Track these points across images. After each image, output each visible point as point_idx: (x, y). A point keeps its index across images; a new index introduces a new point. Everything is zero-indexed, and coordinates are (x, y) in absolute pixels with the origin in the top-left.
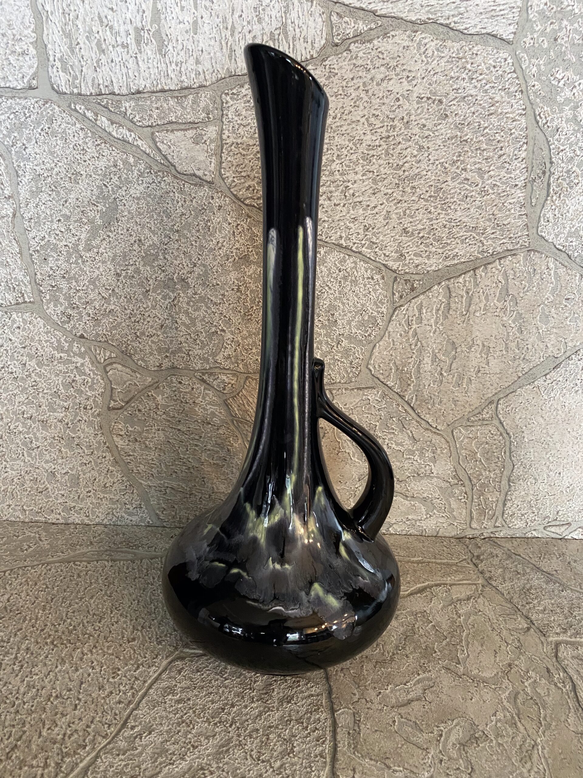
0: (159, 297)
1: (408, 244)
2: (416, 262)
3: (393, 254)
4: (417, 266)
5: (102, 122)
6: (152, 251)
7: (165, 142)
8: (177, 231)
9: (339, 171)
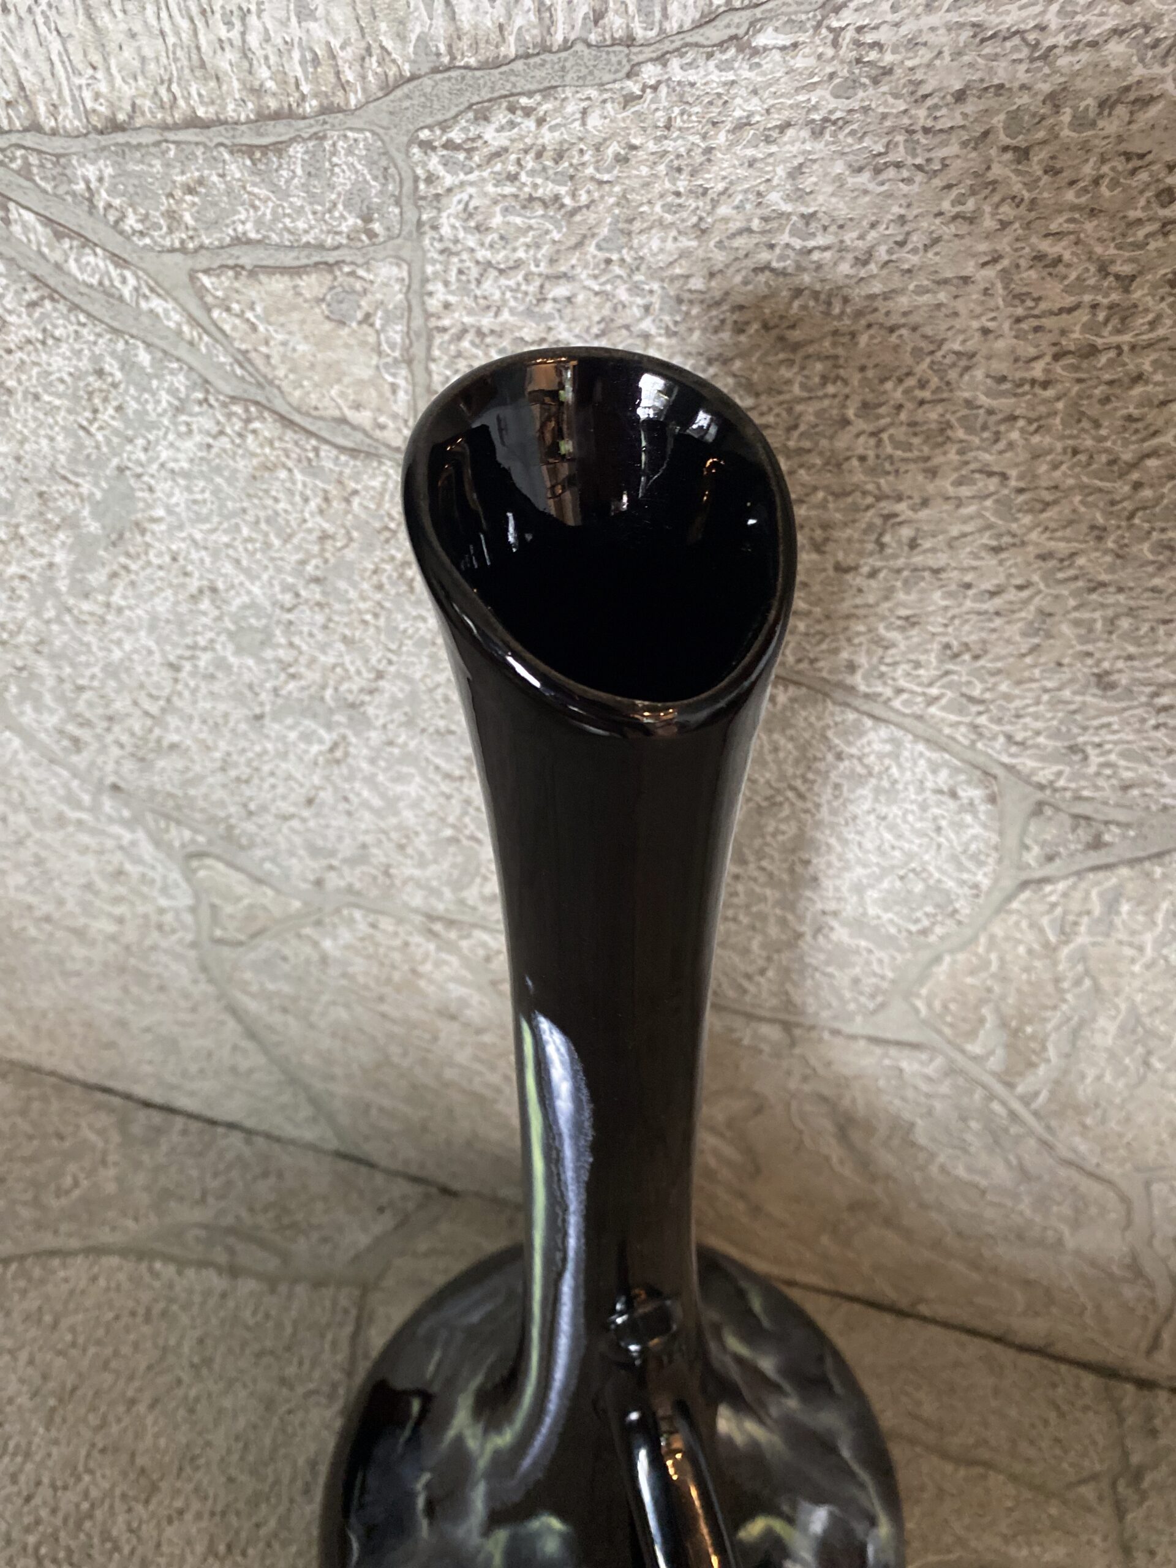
0: (293, 736)
1: (1105, 720)
2: (1128, 775)
3: (1041, 740)
4: (1126, 788)
5: (25, 226)
6: (253, 621)
7: (236, 307)
8: (317, 580)
9: (862, 459)
